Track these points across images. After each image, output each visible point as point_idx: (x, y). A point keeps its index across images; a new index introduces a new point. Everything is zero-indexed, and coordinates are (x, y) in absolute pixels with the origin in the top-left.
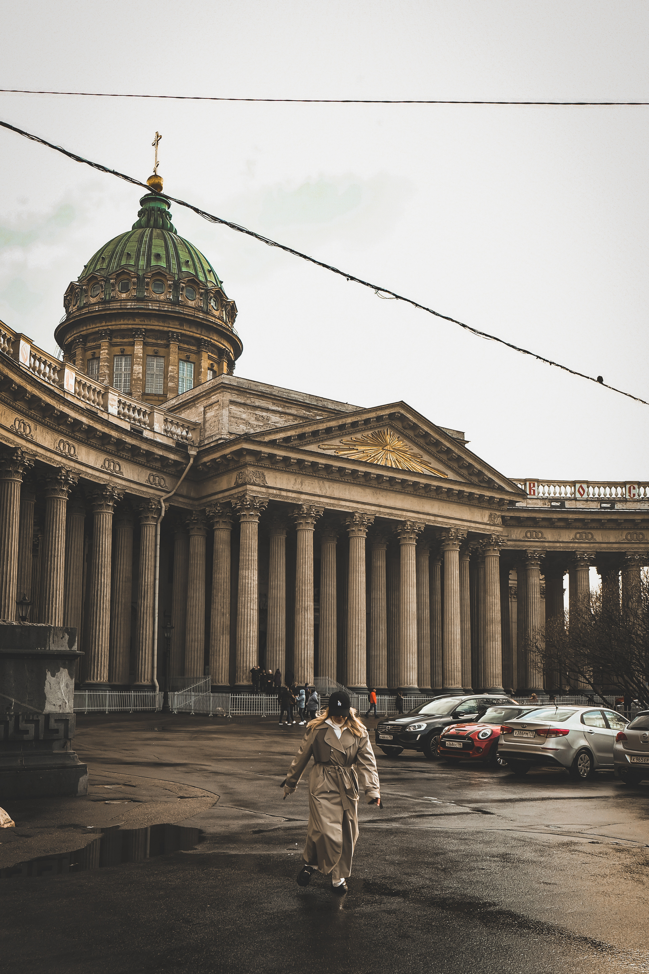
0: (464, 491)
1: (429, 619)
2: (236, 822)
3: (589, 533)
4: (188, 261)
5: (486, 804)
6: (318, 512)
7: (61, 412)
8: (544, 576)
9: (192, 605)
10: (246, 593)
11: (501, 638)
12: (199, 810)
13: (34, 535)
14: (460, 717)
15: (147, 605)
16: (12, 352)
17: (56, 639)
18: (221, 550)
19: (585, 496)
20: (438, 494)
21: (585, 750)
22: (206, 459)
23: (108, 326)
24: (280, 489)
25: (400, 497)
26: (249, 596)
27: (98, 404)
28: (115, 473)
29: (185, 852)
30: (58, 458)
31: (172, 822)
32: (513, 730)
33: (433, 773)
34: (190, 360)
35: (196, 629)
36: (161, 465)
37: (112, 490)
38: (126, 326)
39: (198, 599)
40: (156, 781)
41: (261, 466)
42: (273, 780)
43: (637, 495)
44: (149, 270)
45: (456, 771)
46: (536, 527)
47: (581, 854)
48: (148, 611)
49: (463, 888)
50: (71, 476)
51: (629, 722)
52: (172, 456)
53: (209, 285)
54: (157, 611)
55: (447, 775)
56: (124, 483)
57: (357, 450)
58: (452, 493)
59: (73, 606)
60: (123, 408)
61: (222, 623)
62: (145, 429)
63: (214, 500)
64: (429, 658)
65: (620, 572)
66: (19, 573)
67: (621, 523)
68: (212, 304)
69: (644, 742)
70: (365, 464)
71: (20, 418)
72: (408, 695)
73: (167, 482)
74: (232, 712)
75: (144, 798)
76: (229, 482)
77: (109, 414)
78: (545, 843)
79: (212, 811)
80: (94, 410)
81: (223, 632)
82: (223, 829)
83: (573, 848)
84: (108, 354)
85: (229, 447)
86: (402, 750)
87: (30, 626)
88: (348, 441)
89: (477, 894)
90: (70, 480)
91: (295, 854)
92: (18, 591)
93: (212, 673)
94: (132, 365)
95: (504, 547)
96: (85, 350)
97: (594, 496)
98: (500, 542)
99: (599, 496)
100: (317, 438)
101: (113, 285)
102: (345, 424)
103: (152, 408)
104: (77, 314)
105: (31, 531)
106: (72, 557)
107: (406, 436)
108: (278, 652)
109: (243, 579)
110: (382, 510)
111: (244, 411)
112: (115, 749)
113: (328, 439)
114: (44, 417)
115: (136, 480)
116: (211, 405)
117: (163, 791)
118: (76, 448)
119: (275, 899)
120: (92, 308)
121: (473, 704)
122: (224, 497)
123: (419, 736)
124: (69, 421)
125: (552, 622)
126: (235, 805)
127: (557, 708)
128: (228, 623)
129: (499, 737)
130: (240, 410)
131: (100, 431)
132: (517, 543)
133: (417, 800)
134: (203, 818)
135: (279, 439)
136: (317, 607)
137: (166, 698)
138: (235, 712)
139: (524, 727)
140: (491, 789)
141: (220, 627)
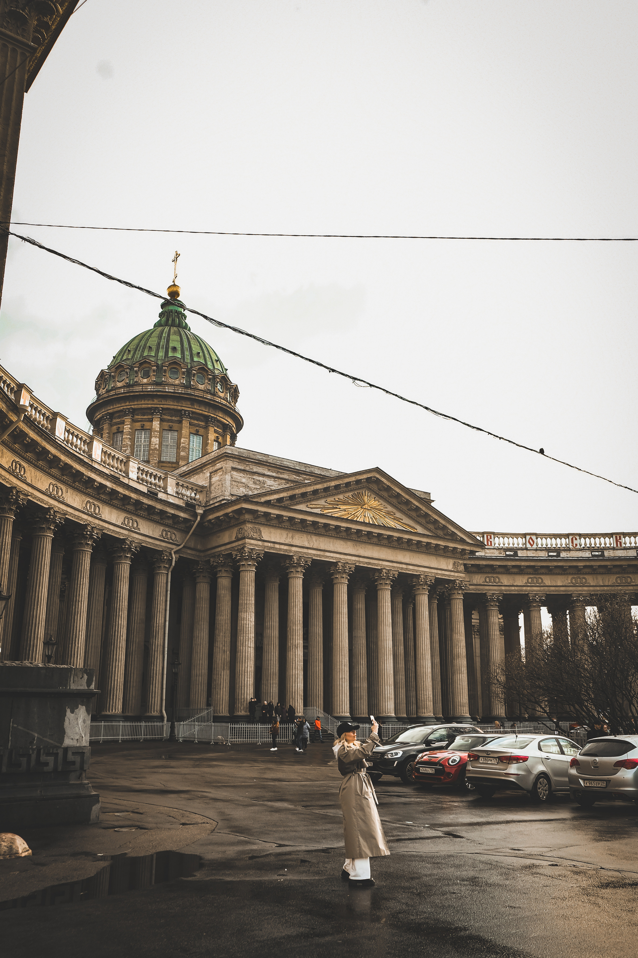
0: (431, 543)
1: (403, 654)
2: (231, 848)
3: (539, 578)
4: (199, 353)
5: (456, 828)
6: (307, 562)
7: (89, 477)
8: (502, 616)
9: (197, 643)
10: (245, 633)
11: (466, 671)
12: (199, 837)
13: (61, 582)
14: (432, 745)
15: (158, 643)
16: (50, 428)
17: (76, 679)
18: (223, 596)
19: (535, 546)
20: (409, 546)
21: (543, 775)
22: (211, 517)
23: (131, 405)
24: (274, 543)
25: (377, 548)
26: (247, 635)
27: (120, 471)
28: (133, 529)
29: (186, 879)
30: (85, 517)
31: (174, 849)
32: (479, 757)
33: (409, 798)
34: (199, 433)
35: (201, 665)
36: (173, 522)
37: (130, 543)
38: (146, 406)
39: (202, 638)
40: (161, 808)
41: (258, 523)
42: (266, 806)
43: (578, 545)
44: (167, 360)
45: (429, 795)
46: (494, 573)
47: (542, 877)
48: (159, 649)
49: (436, 913)
50: (95, 532)
51: (581, 749)
52: (182, 515)
53: (216, 372)
54: (166, 649)
55: (421, 800)
56: (140, 537)
57: (340, 508)
58: (421, 545)
59: (93, 645)
60: (142, 474)
61: (223, 659)
62: (160, 491)
63: (218, 552)
64: (404, 689)
65: (568, 611)
66: (47, 616)
67: (566, 569)
68: (218, 387)
69: (595, 767)
70: (347, 520)
71: (54, 482)
72: (386, 723)
73: (177, 536)
74: (231, 740)
75: (150, 826)
76: (230, 537)
77: (129, 479)
78: (510, 866)
79: (211, 837)
80: (117, 475)
81: (224, 667)
82: (220, 856)
83: (534, 871)
84: (130, 428)
85: (231, 507)
86: (381, 775)
87: (54, 668)
88: (332, 501)
89: (449, 919)
90: (95, 535)
91: (285, 880)
92: (46, 632)
93: (214, 704)
94: (151, 437)
95: (467, 590)
96: (111, 425)
97: (542, 546)
98: (463, 587)
99: (547, 546)
100: (305, 499)
101: (136, 372)
102: (329, 487)
103: (166, 474)
104: (106, 395)
105: (59, 579)
106: (94, 602)
107: (381, 497)
108: (272, 685)
109: (242, 620)
110: (361, 559)
111: (244, 476)
112: (126, 777)
113: (315, 499)
114: (74, 482)
115: (151, 535)
116: (216, 471)
117: (167, 818)
118: (101, 508)
119: (266, 926)
120: (119, 390)
121: (443, 732)
122: (226, 550)
123: (396, 762)
124: (95, 485)
125: (510, 658)
126: (231, 832)
127: (517, 736)
128: (228, 659)
129: (467, 763)
130: (241, 475)
131: (121, 494)
132: (478, 587)
133: (394, 825)
134: (202, 845)
135: (273, 500)
136: (306, 644)
137: (172, 728)
138: (233, 740)
139: (489, 755)
140: (460, 813)
141: (221, 664)
